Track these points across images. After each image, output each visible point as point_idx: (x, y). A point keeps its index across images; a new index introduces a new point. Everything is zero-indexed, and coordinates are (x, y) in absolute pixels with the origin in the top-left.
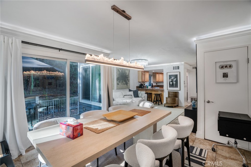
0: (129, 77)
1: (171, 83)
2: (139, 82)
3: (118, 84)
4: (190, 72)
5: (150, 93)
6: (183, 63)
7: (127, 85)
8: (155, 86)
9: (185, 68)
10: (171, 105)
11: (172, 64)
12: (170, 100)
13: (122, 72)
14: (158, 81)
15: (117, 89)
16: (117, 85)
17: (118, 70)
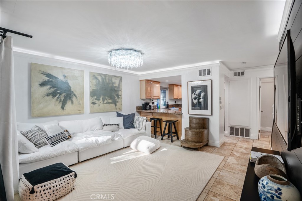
0: (121, 91)
1: (195, 101)
2: (141, 99)
3: (94, 103)
4: (229, 82)
5: (158, 119)
6: (218, 62)
7: (116, 105)
8: (173, 106)
9: (221, 75)
10: (194, 146)
11: (197, 65)
12: (192, 134)
13: (103, 81)
14: (177, 98)
15: (92, 112)
16: (92, 105)
17: (94, 76)
